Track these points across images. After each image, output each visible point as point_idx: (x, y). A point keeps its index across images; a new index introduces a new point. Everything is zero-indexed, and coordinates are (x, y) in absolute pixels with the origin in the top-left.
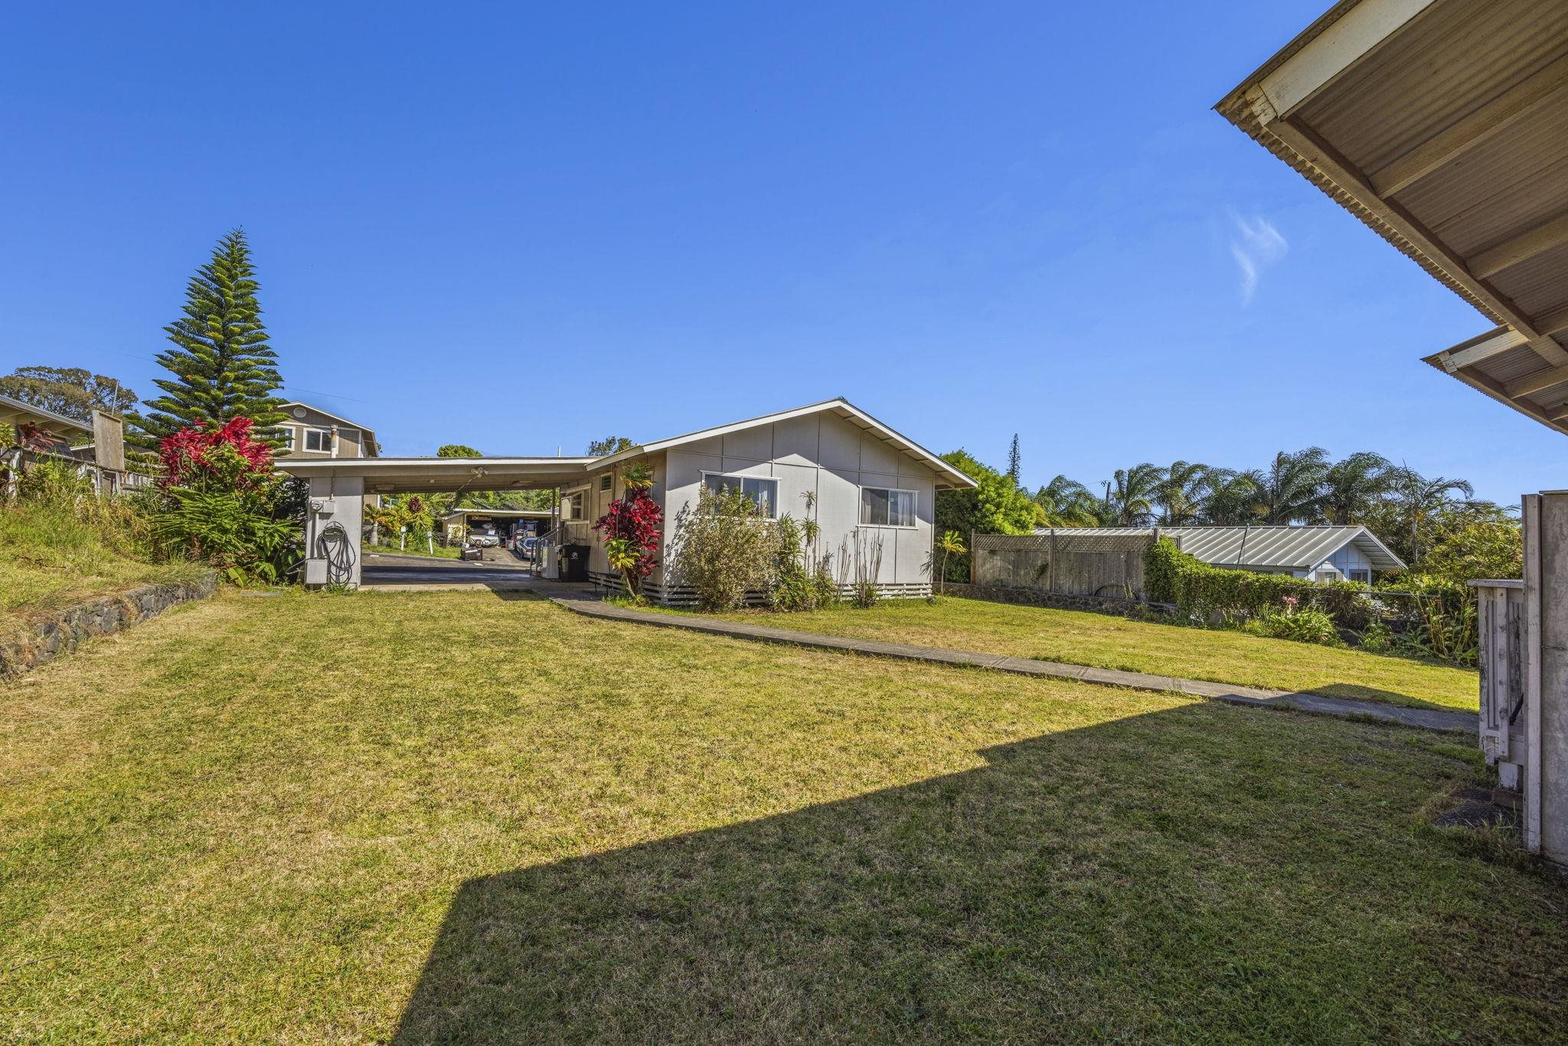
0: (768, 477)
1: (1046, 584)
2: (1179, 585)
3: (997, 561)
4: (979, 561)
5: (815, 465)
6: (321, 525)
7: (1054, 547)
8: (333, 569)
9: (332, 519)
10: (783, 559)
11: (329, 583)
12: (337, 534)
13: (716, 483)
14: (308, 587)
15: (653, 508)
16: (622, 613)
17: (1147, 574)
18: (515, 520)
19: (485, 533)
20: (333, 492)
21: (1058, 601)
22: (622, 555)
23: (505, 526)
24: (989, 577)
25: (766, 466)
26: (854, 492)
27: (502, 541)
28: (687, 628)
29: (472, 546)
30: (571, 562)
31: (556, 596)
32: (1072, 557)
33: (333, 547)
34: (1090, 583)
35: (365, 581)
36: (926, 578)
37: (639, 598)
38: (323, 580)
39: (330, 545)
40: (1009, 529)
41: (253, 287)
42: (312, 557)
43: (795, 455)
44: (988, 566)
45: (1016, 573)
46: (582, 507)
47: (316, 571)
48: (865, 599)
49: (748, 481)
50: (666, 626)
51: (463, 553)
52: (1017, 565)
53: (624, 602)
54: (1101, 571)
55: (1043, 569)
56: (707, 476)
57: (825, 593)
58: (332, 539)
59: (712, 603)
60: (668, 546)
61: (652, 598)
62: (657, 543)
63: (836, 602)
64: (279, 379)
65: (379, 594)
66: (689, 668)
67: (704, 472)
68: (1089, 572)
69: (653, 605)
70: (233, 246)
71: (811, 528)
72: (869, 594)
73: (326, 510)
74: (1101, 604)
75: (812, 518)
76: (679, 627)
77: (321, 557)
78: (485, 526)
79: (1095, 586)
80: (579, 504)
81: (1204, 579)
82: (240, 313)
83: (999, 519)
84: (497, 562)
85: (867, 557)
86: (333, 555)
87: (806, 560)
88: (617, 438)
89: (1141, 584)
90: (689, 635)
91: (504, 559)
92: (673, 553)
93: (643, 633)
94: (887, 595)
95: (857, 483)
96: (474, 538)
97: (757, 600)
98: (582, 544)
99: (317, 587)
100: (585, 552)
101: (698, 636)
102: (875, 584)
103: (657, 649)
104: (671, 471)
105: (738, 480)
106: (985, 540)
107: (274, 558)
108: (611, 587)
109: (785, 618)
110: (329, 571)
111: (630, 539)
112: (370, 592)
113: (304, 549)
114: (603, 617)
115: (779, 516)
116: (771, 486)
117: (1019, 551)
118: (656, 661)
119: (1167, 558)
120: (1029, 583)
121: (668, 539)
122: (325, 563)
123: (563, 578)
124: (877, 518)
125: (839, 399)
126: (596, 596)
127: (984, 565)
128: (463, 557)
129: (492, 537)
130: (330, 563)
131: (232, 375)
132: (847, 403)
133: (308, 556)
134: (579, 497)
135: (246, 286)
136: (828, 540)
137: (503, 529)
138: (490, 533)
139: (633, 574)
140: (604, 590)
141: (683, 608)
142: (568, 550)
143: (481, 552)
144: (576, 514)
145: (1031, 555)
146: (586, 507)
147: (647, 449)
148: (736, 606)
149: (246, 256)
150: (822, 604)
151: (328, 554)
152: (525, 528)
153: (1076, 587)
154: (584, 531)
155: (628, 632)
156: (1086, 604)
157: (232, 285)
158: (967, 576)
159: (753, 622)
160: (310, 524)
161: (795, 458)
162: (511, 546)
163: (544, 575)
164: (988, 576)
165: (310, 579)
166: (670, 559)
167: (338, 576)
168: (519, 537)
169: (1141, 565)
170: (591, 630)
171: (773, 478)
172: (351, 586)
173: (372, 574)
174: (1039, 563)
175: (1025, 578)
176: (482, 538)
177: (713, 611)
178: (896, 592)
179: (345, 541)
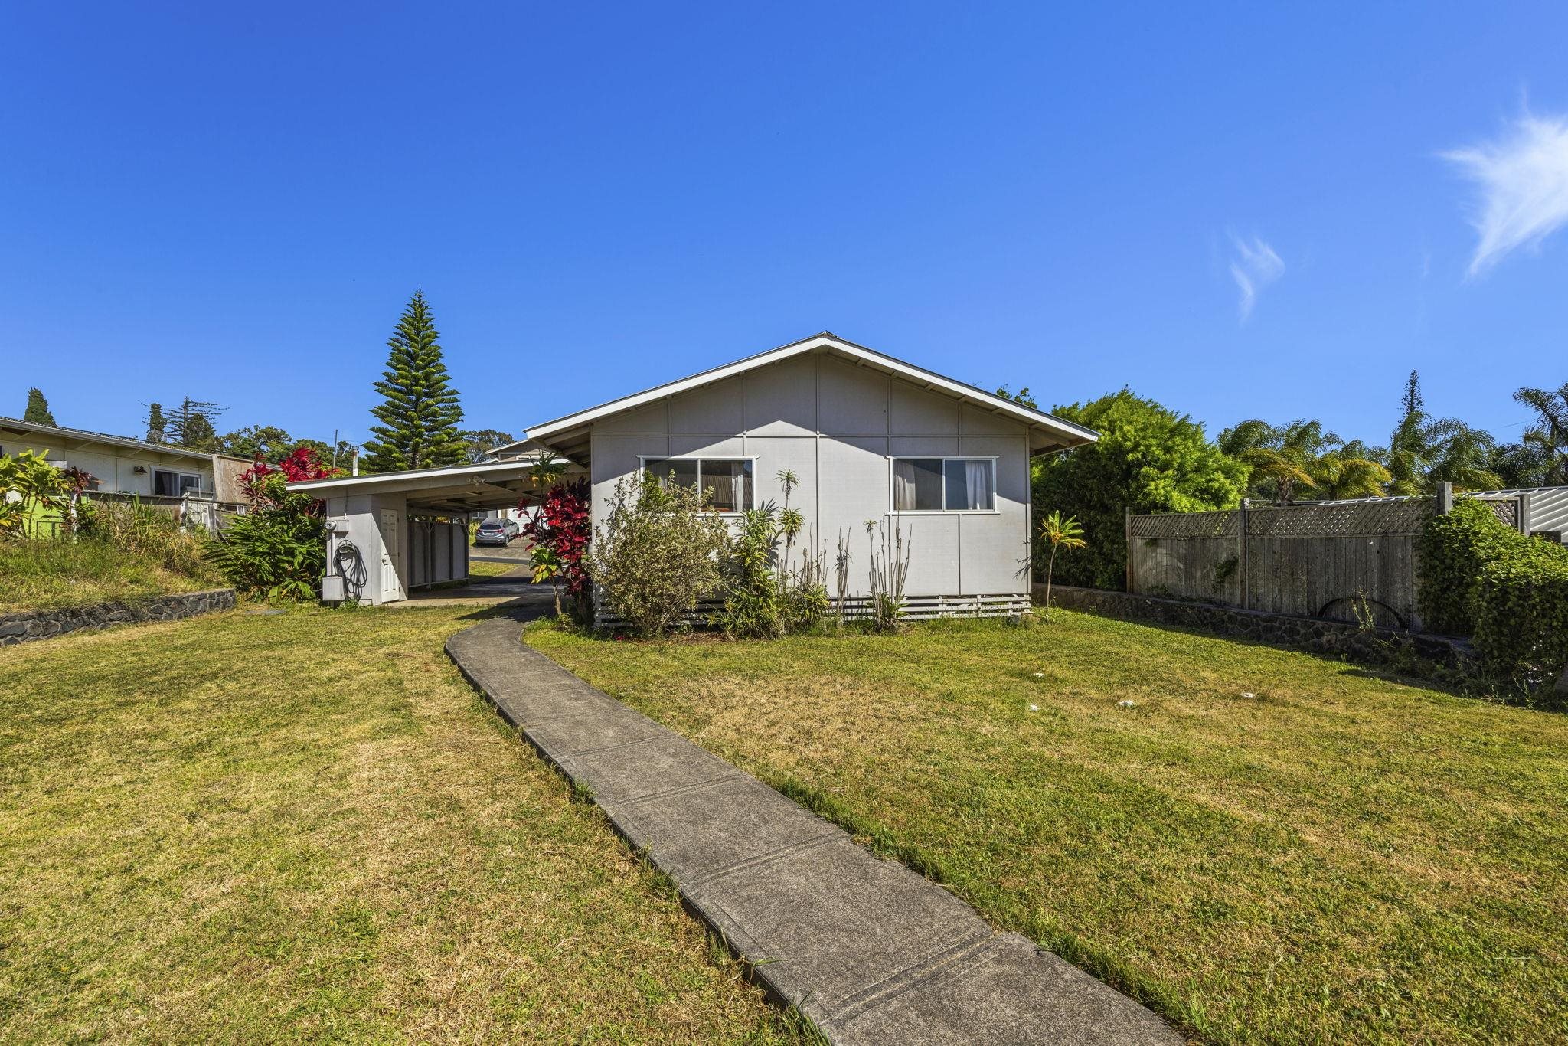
0: (740, 457)
1: (1232, 592)
2: (1477, 602)
3: (1163, 555)
4: (1138, 557)
5: (813, 434)
6: (337, 544)
7: (1247, 533)
8: (350, 586)
9: (346, 538)
11: (347, 599)
12: (351, 551)
14: (324, 604)
17: (1423, 575)
20: (346, 511)
21: (1244, 625)
22: (543, 567)
24: (1152, 581)
25: (734, 442)
26: (880, 465)
32: (1277, 545)
33: (347, 564)
34: (1311, 593)
36: (1022, 585)
37: (563, 617)
38: (341, 597)
39: (345, 563)
40: (1182, 502)
43: (780, 423)
44: (1149, 564)
45: (1190, 576)
47: (333, 589)
49: (704, 462)
52: (1190, 561)
53: (549, 623)
54: (1331, 570)
55: (1230, 567)
56: (648, 461)
57: (809, 613)
58: (348, 556)
63: (831, 624)
64: (461, 414)
67: (643, 456)
68: (1309, 573)
71: (790, 522)
72: (889, 613)
73: (339, 529)
74: (1319, 634)
75: (792, 508)
77: (337, 575)
79: (1320, 599)
81: (1541, 589)
83: (1160, 487)
85: (888, 557)
86: (349, 573)
89: (1413, 597)
94: (946, 612)
95: (883, 452)
99: (336, 604)
102: (900, 597)
105: (694, 462)
106: (1145, 523)
110: (346, 588)
116: (744, 467)
117: (1193, 538)
119: (1466, 542)
120: (1209, 593)
122: (340, 580)
124: (925, 500)
125: (822, 336)
127: (1144, 561)
130: (345, 579)
132: (835, 338)
145: (1211, 543)
148: (671, 631)
150: (804, 628)
151: (343, 571)
153: (1287, 600)
156: (1292, 632)
158: (1121, 581)
160: (329, 543)
161: (780, 427)
164: (1151, 579)
165: (327, 596)
169: (1413, 559)
171: (746, 457)
172: (364, 602)
174: (1224, 557)
175: (1202, 584)
178: (963, 607)
179: (359, 558)
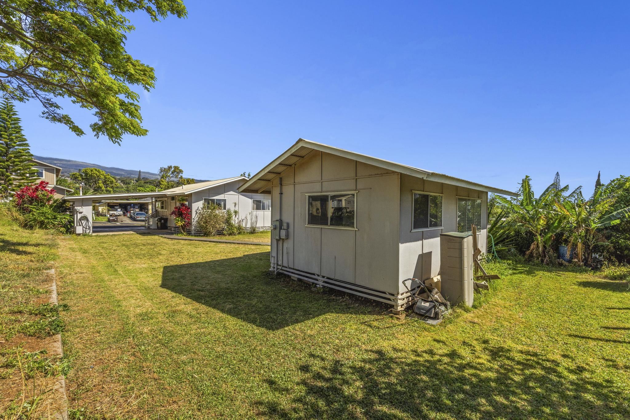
5: (238, 194)
6: (79, 216)
8: (84, 229)
9: (83, 214)
10: (228, 221)
12: (85, 218)
13: (207, 201)
14: (77, 235)
15: (189, 208)
16: (180, 238)
18: (130, 204)
19: (116, 210)
20: (82, 205)
22: (180, 222)
23: (125, 207)
25: (222, 195)
26: (250, 201)
27: (124, 213)
28: (198, 240)
29: (111, 216)
30: (161, 224)
31: (159, 234)
33: (84, 222)
35: (94, 232)
37: (185, 233)
38: (82, 232)
39: (83, 222)
41: (18, 120)
42: (77, 225)
43: (232, 192)
46: (164, 205)
47: (79, 230)
48: (253, 231)
49: (217, 200)
50: (193, 240)
51: (109, 219)
53: (181, 235)
56: (205, 199)
57: (240, 230)
58: (83, 220)
59: (207, 234)
60: (194, 219)
61: (189, 234)
62: (190, 218)
63: (244, 233)
65: (100, 236)
66: (196, 248)
67: (204, 198)
69: (189, 235)
70: (7, 104)
71: (236, 212)
72: (254, 230)
73: (81, 211)
75: (236, 210)
76: (196, 240)
77: (80, 225)
78: (116, 207)
80: (163, 204)
82: (14, 131)
84: (124, 222)
85: (254, 219)
86: (84, 224)
87: (235, 221)
88: (173, 166)
90: (198, 242)
91: (127, 221)
92: (195, 220)
93: (186, 242)
94: (261, 230)
95: (251, 199)
96: (111, 212)
97: (220, 233)
98: (165, 217)
99: (79, 235)
100: (166, 220)
101: (201, 242)
102: (256, 227)
103: (190, 245)
104: (193, 198)
105: (214, 200)
107: (65, 226)
108: (177, 231)
109: (227, 237)
110: (83, 230)
111: (182, 217)
112: (97, 235)
113: (74, 223)
114: (175, 239)
115: (227, 209)
116: (225, 201)
118: (190, 247)
121: (193, 216)
122: (81, 227)
123: (158, 228)
124: (258, 208)
126: (172, 234)
128: (109, 221)
129: (119, 212)
130: (83, 227)
131: (12, 156)
133: (76, 225)
134: (163, 202)
135: (15, 120)
136: (242, 216)
137: (123, 208)
138: (118, 210)
139: (183, 227)
140: (174, 232)
141: (197, 236)
142: (160, 220)
143: (117, 218)
144: (162, 208)
146: (166, 206)
147: (186, 194)
148: (214, 235)
149: (14, 107)
150: (239, 233)
151: (82, 224)
152: (134, 208)
154: (165, 213)
155: (182, 242)
157: (10, 120)
159: (217, 238)
160: (76, 215)
162: (128, 215)
163: (151, 227)
165: (77, 232)
166: (194, 222)
167: (86, 231)
168: (132, 212)
170: (173, 242)
171: (225, 199)
172: (90, 234)
173: (96, 229)
176: (115, 212)
177: (207, 236)
178: (263, 229)
179: (88, 220)
